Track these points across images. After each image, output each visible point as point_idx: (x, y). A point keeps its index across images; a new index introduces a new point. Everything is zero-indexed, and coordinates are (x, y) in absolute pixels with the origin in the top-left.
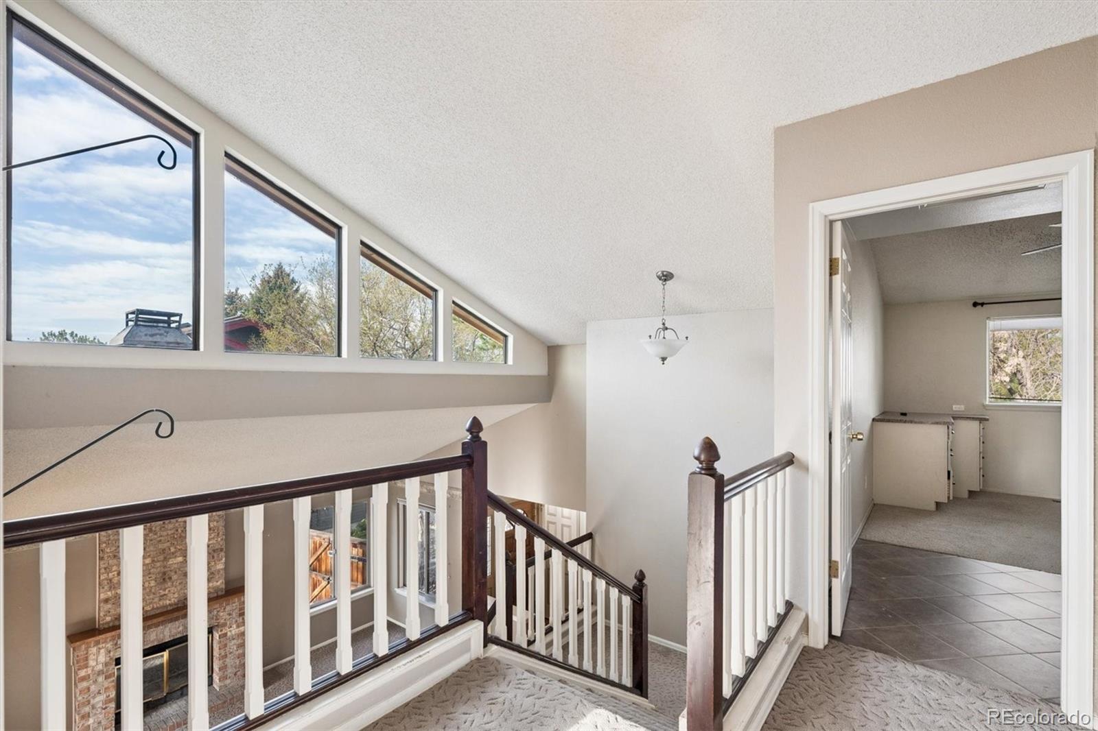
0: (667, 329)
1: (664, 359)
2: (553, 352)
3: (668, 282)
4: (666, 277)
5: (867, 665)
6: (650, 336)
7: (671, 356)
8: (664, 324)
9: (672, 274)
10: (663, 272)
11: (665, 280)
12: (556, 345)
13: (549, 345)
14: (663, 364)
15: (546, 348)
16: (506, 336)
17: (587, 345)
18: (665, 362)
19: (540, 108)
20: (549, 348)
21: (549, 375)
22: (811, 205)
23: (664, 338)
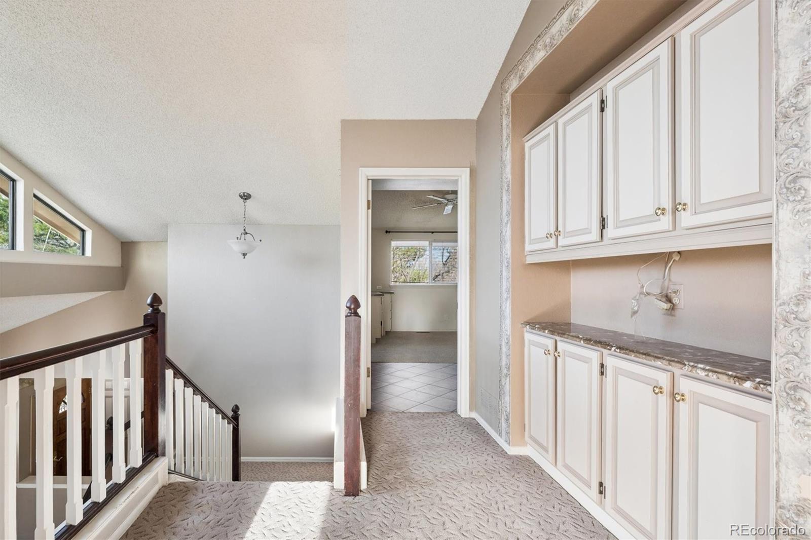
0: (247, 233)
1: (245, 255)
2: (127, 248)
3: (247, 201)
4: (246, 197)
5: (388, 418)
6: (238, 238)
7: (249, 253)
8: (245, 230)
9: (250, 195)
10: (244, 193)
11: (246, 199)
12: (130, 241)
13: (122, 241)
14: (244, 258)
15: (120, 245)
16: (83, 231)
17: (168, 242)
18: (246, 257)
19: (191, 56)
20: (122, 243)
21: (122, 267)
22: (361, 168)
23: (245, 240)
